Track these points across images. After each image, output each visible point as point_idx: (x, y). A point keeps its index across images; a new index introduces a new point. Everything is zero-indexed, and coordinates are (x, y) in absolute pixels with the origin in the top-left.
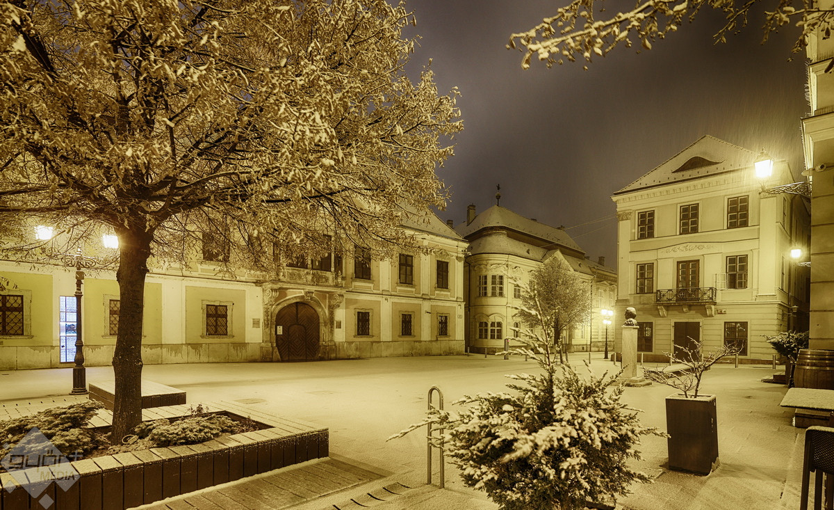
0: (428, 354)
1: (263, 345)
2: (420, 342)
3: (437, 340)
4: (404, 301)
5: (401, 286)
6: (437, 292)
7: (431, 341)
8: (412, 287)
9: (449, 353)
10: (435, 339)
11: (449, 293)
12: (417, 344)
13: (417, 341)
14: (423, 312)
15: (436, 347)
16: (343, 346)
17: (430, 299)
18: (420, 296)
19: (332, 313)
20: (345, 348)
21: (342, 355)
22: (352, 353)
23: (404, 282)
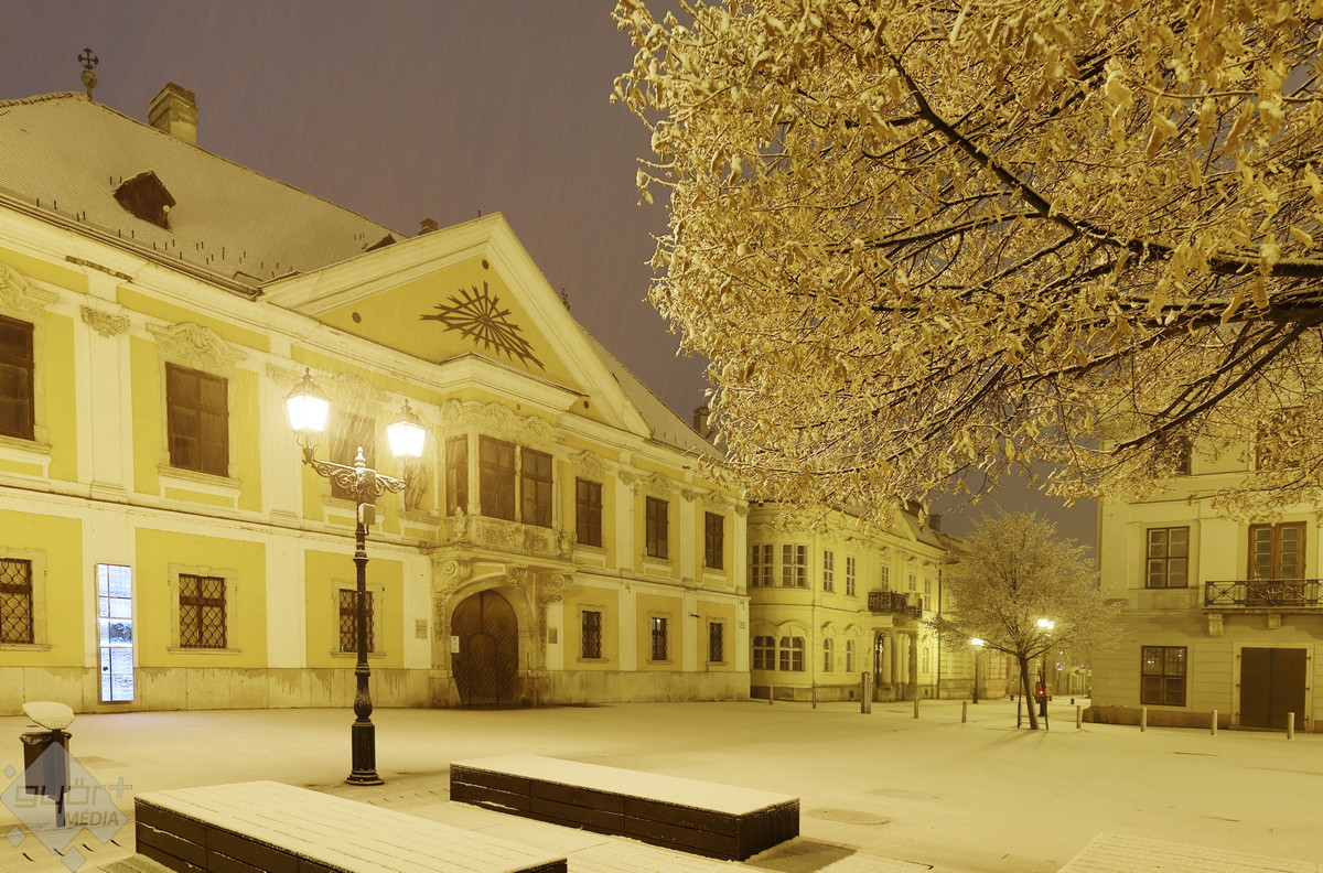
0: (694, 699)
1: (435, 673)
2: (680, 673)
3: (707, 671)
4: (655, 590)
5: (650, 562)
6: (706, 575)
7: (698, 673)
8: (667, 564)
9: (725, 698)
10: (704, 669)
11: (724, 579)
12: (676, 678)
13: (676, 672)
14: (685, 615)
15: (706, 686)
16: (561, 680)
17: (696, 589)
18: (679, 581)
19: (542, 613)
20: (564, 683)
21: (559, 696)
22: (577, 694)
23: (654, 553)
